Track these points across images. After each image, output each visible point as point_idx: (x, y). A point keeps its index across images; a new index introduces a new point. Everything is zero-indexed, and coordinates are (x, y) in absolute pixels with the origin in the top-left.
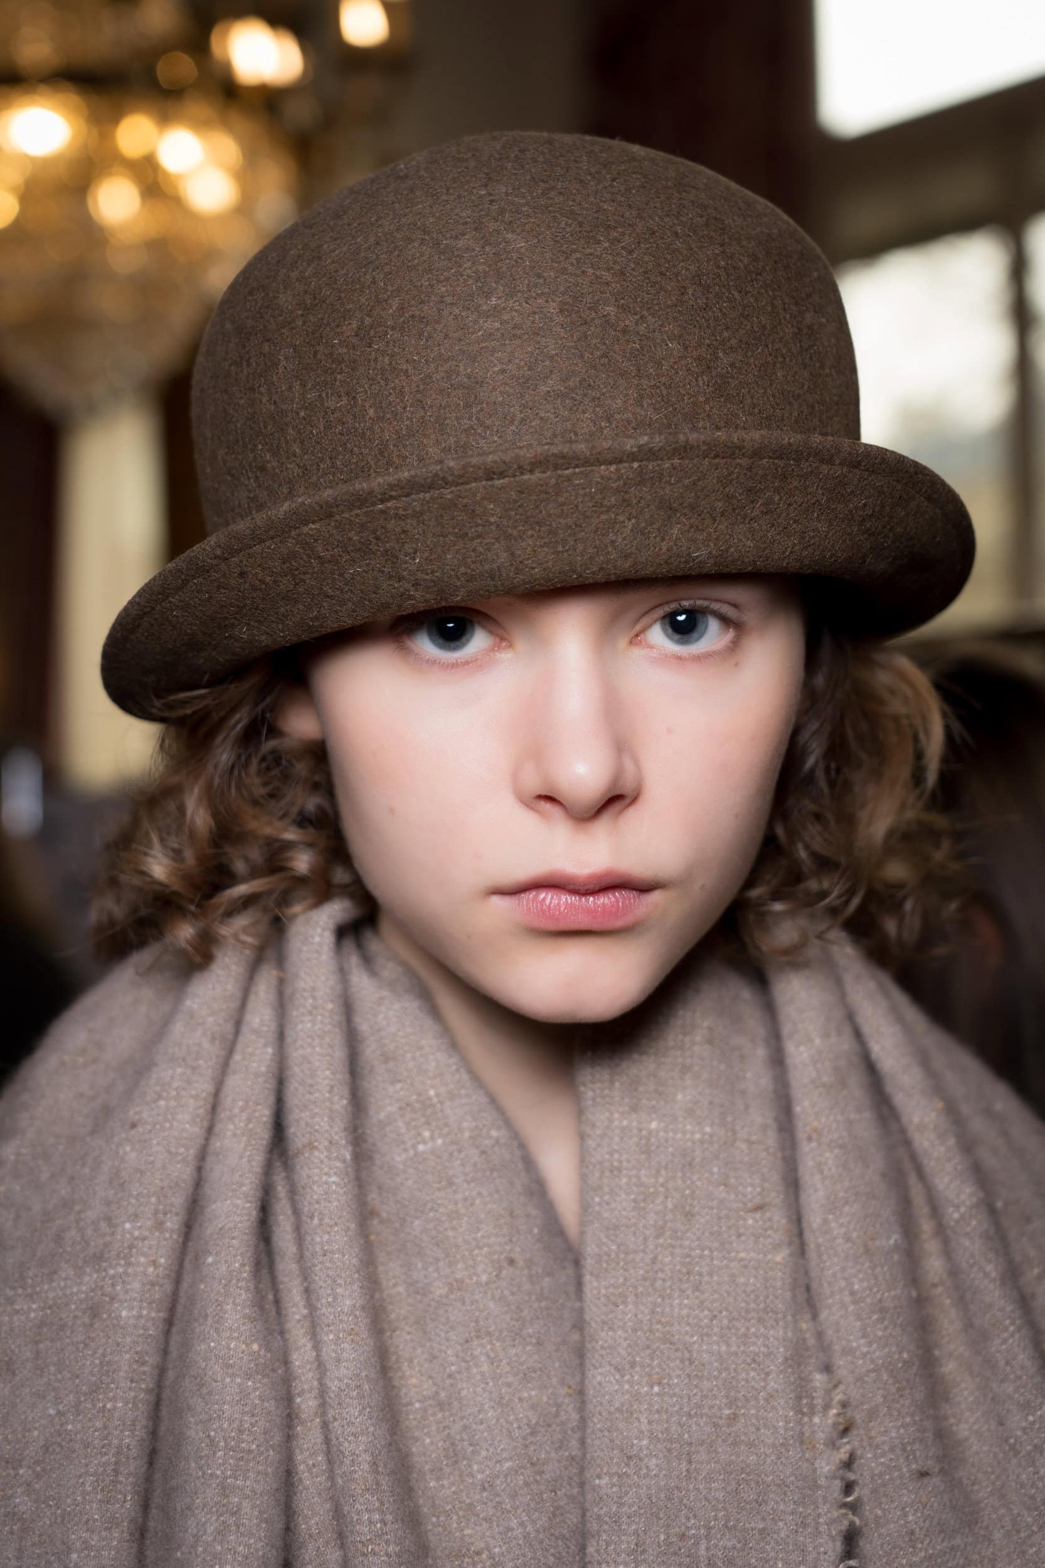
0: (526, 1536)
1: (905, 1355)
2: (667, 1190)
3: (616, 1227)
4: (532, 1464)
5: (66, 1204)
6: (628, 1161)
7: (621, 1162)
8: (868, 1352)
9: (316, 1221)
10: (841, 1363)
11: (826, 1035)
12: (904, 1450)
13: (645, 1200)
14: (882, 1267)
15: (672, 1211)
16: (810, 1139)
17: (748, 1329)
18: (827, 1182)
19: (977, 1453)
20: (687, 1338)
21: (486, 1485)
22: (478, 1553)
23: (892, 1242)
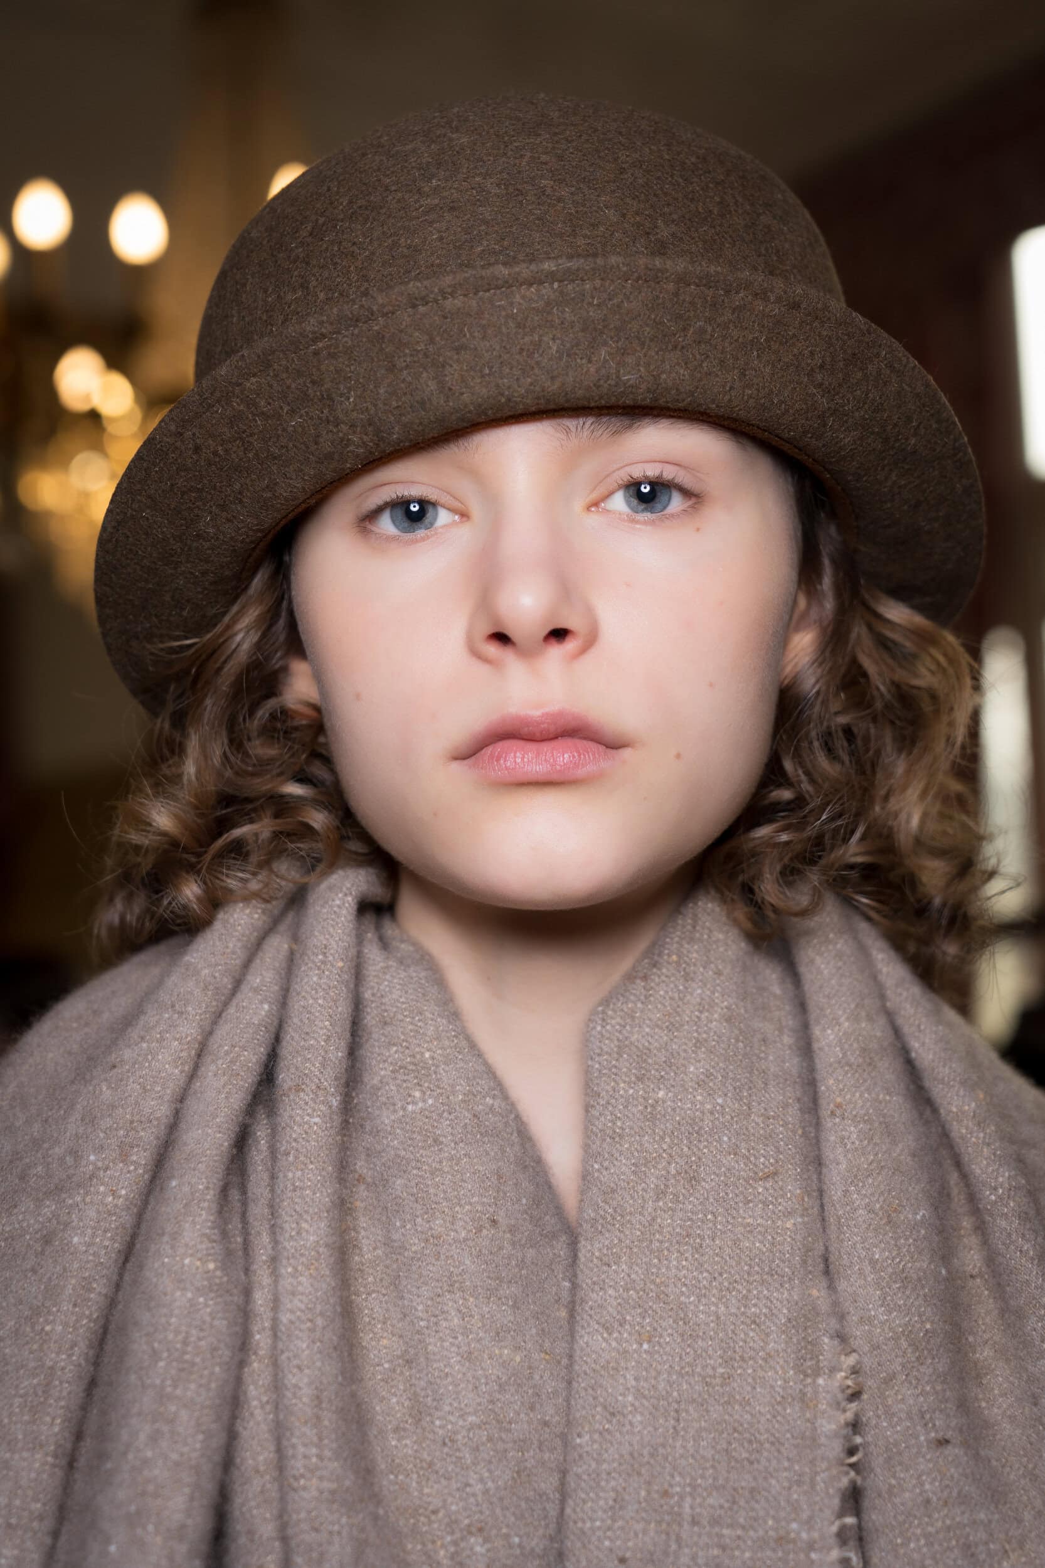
0: (486, 1492)
1: (928, 1326)
2: (671, 1156)
3: (613, 1191)
4: (498, 1421)
5: (36, 1143)
6: (631, 1128)
7: (623, 1129)
8: (887, 1320)
9: (291, 1158)
10: (857, 1332)
11: (855, 1018)
12: (923, 1417)
13: (645, 1165)
14: (907, 1239)
15: (674, 1176)
16: (833, 1113)
17: (749, 1291)
18: (850, 1156)
19: (1010, 1437)
20: (683, 1299)
21: (447, 1440)
22: (434, 1512)
23: (918, 1217)
